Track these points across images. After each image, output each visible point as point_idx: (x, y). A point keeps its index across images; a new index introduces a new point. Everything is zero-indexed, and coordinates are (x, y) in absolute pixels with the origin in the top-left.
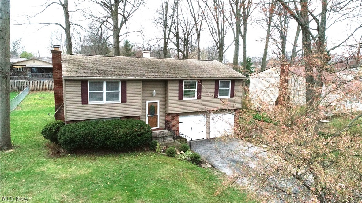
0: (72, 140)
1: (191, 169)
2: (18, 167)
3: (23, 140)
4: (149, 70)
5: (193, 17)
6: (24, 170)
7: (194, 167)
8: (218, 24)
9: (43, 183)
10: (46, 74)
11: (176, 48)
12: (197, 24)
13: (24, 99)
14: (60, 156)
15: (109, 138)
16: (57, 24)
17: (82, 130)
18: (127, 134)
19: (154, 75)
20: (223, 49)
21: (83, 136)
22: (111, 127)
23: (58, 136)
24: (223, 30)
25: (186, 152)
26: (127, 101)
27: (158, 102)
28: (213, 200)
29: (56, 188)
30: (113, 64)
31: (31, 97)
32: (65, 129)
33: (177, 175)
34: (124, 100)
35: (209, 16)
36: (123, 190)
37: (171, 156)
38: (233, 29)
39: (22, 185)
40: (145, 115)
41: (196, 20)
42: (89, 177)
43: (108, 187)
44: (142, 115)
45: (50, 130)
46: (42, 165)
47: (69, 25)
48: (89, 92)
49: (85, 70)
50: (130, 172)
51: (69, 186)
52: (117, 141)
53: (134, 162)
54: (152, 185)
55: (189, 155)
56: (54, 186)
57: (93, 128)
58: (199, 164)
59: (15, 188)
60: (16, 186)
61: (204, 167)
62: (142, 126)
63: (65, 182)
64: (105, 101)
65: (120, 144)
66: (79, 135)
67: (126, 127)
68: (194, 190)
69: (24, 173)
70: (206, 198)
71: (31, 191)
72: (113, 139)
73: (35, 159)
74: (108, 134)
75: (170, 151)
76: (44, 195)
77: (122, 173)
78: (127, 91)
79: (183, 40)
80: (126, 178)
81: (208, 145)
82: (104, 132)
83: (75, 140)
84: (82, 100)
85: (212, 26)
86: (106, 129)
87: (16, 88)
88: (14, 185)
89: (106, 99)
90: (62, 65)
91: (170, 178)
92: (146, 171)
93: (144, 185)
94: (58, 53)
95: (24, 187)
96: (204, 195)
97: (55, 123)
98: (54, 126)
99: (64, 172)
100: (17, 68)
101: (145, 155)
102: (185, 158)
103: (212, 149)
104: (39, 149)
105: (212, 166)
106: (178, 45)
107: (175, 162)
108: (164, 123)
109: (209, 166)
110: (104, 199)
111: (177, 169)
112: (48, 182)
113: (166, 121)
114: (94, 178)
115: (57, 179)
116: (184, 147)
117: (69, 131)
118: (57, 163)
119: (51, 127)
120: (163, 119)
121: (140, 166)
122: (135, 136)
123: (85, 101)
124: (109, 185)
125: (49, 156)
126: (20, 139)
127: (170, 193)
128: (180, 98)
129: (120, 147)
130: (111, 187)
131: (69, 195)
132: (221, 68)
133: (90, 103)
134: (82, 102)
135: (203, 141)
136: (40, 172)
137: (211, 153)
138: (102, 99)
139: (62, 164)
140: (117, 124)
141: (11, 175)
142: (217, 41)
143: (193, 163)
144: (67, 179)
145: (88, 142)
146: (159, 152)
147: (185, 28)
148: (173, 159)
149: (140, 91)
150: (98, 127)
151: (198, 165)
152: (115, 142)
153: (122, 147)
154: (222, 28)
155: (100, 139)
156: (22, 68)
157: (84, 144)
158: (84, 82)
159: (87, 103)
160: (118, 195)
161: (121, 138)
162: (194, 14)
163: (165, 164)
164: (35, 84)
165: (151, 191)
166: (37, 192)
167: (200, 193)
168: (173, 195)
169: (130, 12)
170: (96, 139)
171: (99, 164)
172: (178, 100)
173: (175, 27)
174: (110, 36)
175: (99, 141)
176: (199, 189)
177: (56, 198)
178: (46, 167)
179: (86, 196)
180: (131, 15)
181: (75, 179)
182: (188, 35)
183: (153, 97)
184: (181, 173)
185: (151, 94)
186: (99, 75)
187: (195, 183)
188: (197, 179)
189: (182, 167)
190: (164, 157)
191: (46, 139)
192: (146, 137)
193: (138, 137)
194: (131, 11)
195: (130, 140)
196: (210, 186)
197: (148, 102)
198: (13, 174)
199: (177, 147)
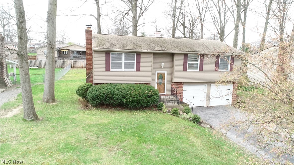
0: (97, 97)
1: (193, 127)
2: (59, 114)
3: (64, 97)
4: (159, 45)
5: (198, 9)
6: (62, 116)
7: (194, 126)
8: (219, 13)
9: (74, 126)
10: (83, 56)
11: (183, 36)
12: (201, 15)
13: (67, 73)
14: (88, 109)
15: (125, 98)
16: (91, 15)
17: (104, 89)
18: (139, 95)
19: (163, 49)
20: (224, 36)
21: (105, 94)
22: (127, 89)
23: (87, 94)
24: (225, 19)
25: (188, 114)
26: (140, 70)
27: (166, 72)
28: (211, 151)
29: (82, 130)
30: (131, 41)
31: (72, 72)
32: (92, 89)
33: (179, 129)
34: (138, 69)
35: (212, 8)
36: (134, 136)
37: (175, 115)
38: (234, 16)
39: (59, 126)
40: (155, 82)
41: (201, 12)
42: (108, 125)
43: (122, 133)
44: (152, 82)
45: (82, 89)
46: (74, 114)
47: (99, 16)
48: (111, 61)
49: (108, 44)
50: (141, 124)
51: (92, 129)
52: (131, 100)
53: (144, 117)
54: (157, 135)
55: (191, 116)
56: (82, 129)
57: (113, 89)
58: (200, 124)
59: (54, 127)
60: (56, 126)
61: (203, 127)
62: (152, 90)
63: (90, 126)
64: (123, 69)
65: (134, 102)
66: (102, 93)
67: (138, 90)
68: (193, 142)
69: (61, 118)
70: (205, 150)
71: (65, 130)
72: (128, 98)
73: (70, 110)
74: (125, 94)
75: (174, 111)
76: (74, 134)
77: (134, 124)
78: (141, 62)
79: (189, 29)
80: (137, 128)
81: (208, 111)
82: (121, 92)
83: (99, 97)
84: (106, 67)
85: (215, 16)
86: (123, 90)
87: (62, 66)
88: (54, 125)
89: (124, 68)
90: (92, 41)
91: (173, 131)
92: (154, 125)
93: (151, 134)
94: (90, 31)
95: (61, 127)
96: (203, 147)
97: (86, 85)
98: (85, 87)
99: (90, 119)
100: (64, 52)
101: (153, 113)
102: (187, 118)
103: (212, 114)
104: (74, 104)
105: (211, 127)
106: (184, 34)
107: (178, 120)
108: (171, 90)
109: (208, 126)
110: (119, 141)
111: (180, 125)
112: (78, 125)
113: (172, 89)
114: (112, 125)
115: (84, 124)
116: (187, 110)
117: (95, 90)
118: (85, 113)
119: (82, 88)
120: (170, 87)
121: (149, 120)
122: (146, 97)
123: (108, 69)
124: (123, 132)
125: (80, 109)
126: (61, 96)
127: (173, 142)
128: (185, 69)
129: (134, 105)
130: (125, 133)
131: (92, 136)
132: (221, 46)
133: (111, 70)
134: (106, 69)
135: (204, 108)
136: (73, 118)
137: (210, 117)
138: (120, 68)
139: (89, 114)
140: (132, 87)
141: (53, 119)
142: (219, 29)
143: (194, 122)
144: (91, 125)
145: (109, 99)
146: (165, 112)
147: (191, 19)
148: (177, 118)
149: (151, 62)
150: (117, 88)
151: (198, 125)
152: (129, 101)
153: (135, 105)
154: (223, 16)
155: (118, 97)
156: (67, 51)
157: (106, 100)
158: (108, 53)
159: (109, 70)
160: (130, 139)
161: (135, 98)
162: (199, 6)
163: (169, 120)
164: (75, 63)
165: (157, 139)
166: (69, 131)
167: (200, 145)
168: (176, 144)
169: (146, 7)
170: (115, 97)
171: (117, 116)
172: (183, 71)
173: (183, 17)
174: (130, 26)
175: (117, 99)
176: (198, 142)
177: (82, 137)
178: (77, 115)
179: (104, 137)
180: (146, 9)
181: (98, 125)
182: (193, 25)
183: (161, 68)
184: (183, 129)
185: (160, 66)
186: (119, 48)
187: (195, 137)
188: (197, 135)
189: (184, 124)
190: (169, 115)
191: (79, 96)
192: (155, 99)
193: (148, 98)
194: (147, 5)
195: (141, 100)
196: (209, 141)
197: (157, 72)
198: (54, 118)
199: (181, 110)
